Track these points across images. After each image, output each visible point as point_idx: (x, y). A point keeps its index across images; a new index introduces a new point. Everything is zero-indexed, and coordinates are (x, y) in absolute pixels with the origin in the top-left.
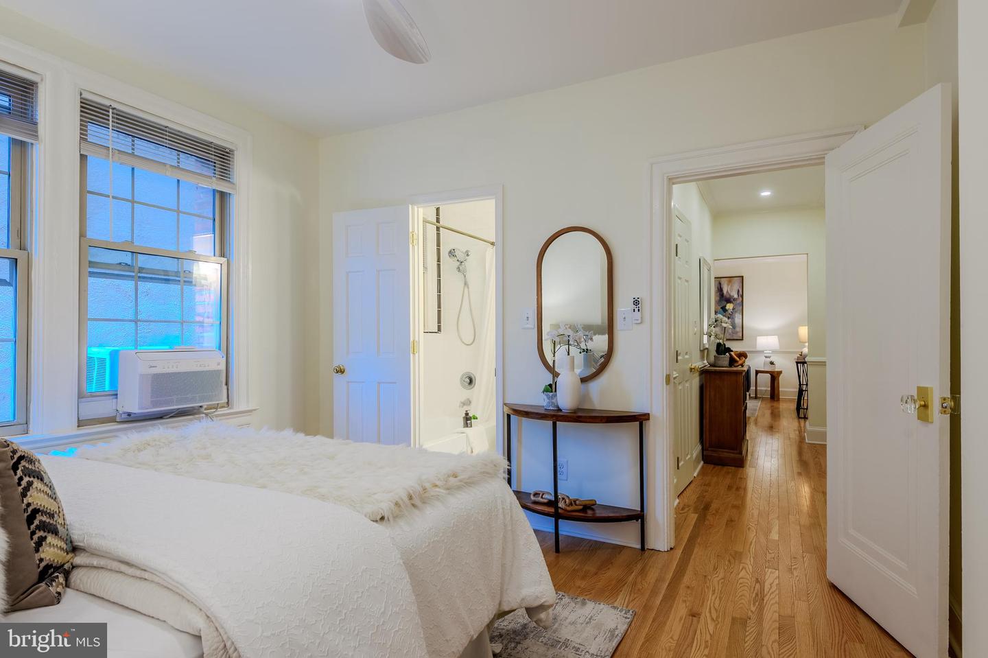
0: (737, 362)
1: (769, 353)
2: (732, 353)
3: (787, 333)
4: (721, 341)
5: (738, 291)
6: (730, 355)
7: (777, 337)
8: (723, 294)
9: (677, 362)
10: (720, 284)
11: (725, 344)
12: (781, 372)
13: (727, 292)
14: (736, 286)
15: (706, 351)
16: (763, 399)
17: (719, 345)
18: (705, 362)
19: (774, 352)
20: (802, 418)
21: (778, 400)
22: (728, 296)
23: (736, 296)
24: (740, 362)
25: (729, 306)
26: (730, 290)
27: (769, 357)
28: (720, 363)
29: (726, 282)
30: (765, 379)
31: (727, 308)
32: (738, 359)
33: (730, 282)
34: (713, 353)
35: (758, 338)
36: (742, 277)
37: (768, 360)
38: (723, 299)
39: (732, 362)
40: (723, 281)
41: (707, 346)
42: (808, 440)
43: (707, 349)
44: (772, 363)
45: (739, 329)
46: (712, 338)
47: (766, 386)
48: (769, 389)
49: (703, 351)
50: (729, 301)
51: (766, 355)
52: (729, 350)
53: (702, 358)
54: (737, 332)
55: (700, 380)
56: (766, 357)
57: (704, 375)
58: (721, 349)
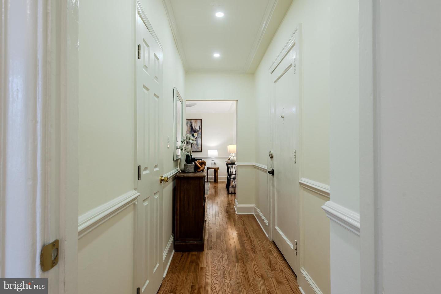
0: (199, 168)
1: (214, 159)
2: (196, 162)
3: (223, 148)
4: (189, 153)
5: (200, 127)
6: (195, 163)
7: (217, 150)
8: (193, 128)
9: (139, 178)
10: (191, 122)
11: (191, 156)
12: (218, 168)
13: (195, 127)
14: (199, 124)
15: (179, 161)
16: (211, 182)
17: (188, 156)
18: (179, 168)
19: (216, 158)
20: (230, 194)
21: (218, 182)
22: (195, 129)
23: (198, 129)
24: (202, 168)
25: (195, 134)
26: (196, 126)
27: (214, 161)
28: (188, 170)
29: (194, 122)
30: (212, 172)
31: (194, 135)
32: (200, 166)
33: (196, 122)
34: (184, 162)
35: (209, 151)
36: (202, 119)
37: (213, 162)
38: (193, 131)
39: (197, 169)
40: (193, 122)
41: (180, 157)
42: (237, 213)
43: (180, 159)
44: (215, 164)
45: (200, 146)
46: (184, 150)
47: (212, 175)
48: (213, 176)
49: (177, 161)
50: (195, 132)
51: (212, 159)
52: (194, 160)
53: (176, 166)
54: (199, 148)
55: (174, 185)
56: (212, 161)
57: (175, 180)
58: (189, 159)
